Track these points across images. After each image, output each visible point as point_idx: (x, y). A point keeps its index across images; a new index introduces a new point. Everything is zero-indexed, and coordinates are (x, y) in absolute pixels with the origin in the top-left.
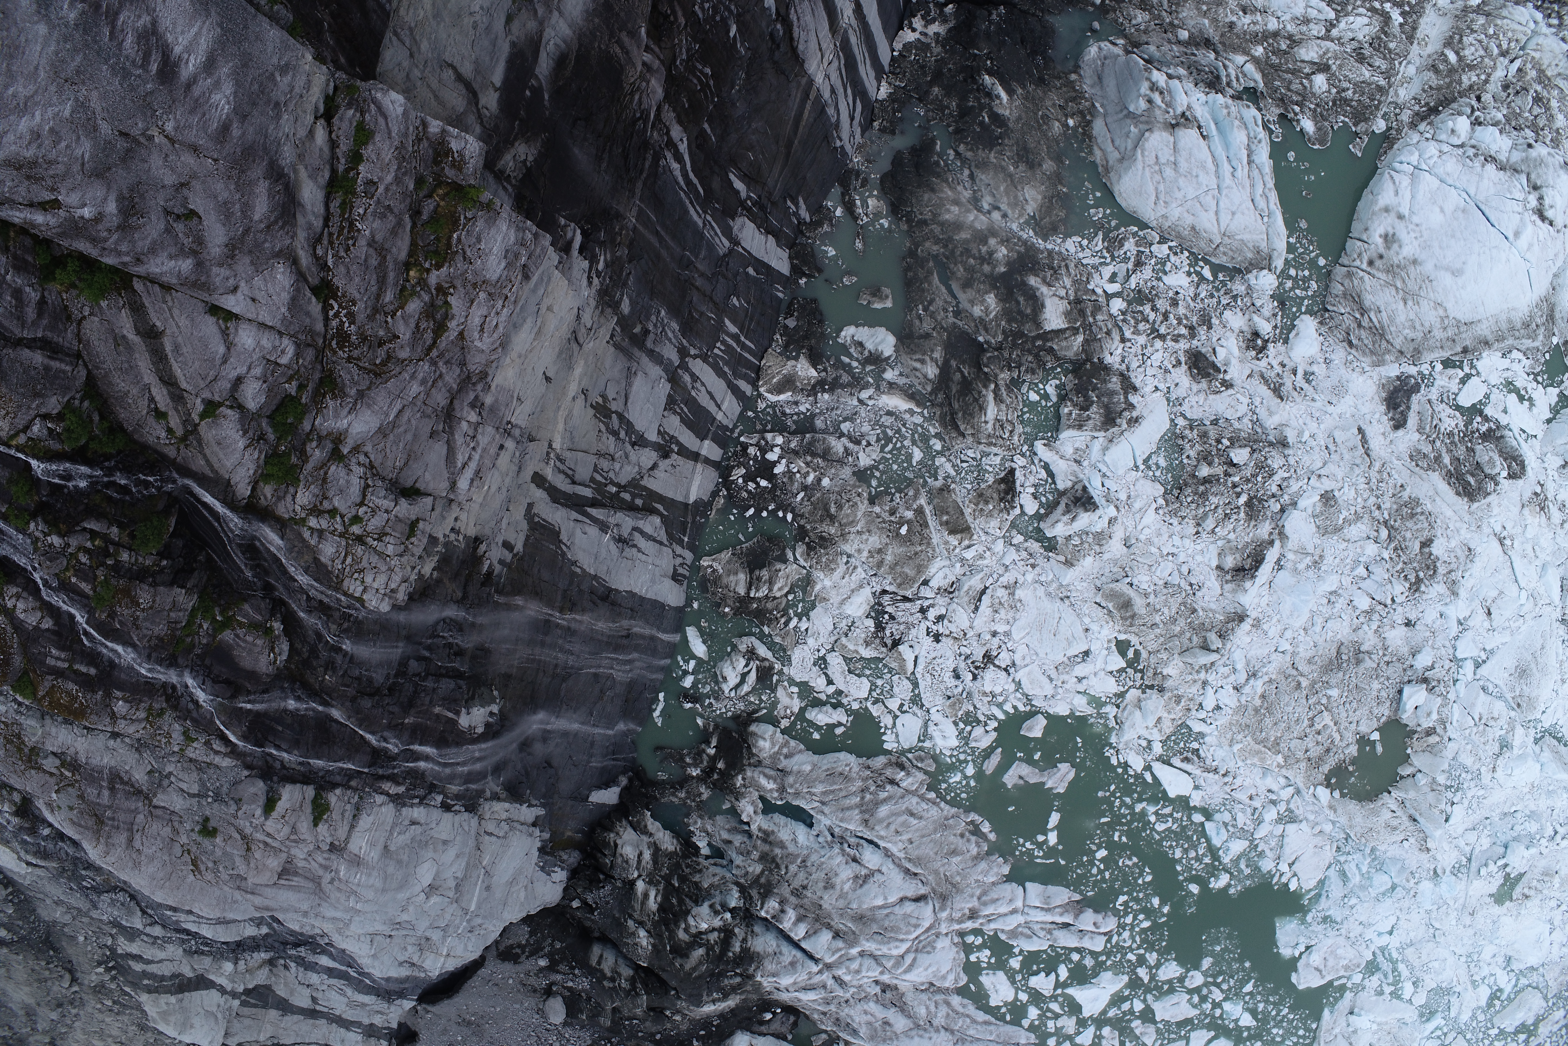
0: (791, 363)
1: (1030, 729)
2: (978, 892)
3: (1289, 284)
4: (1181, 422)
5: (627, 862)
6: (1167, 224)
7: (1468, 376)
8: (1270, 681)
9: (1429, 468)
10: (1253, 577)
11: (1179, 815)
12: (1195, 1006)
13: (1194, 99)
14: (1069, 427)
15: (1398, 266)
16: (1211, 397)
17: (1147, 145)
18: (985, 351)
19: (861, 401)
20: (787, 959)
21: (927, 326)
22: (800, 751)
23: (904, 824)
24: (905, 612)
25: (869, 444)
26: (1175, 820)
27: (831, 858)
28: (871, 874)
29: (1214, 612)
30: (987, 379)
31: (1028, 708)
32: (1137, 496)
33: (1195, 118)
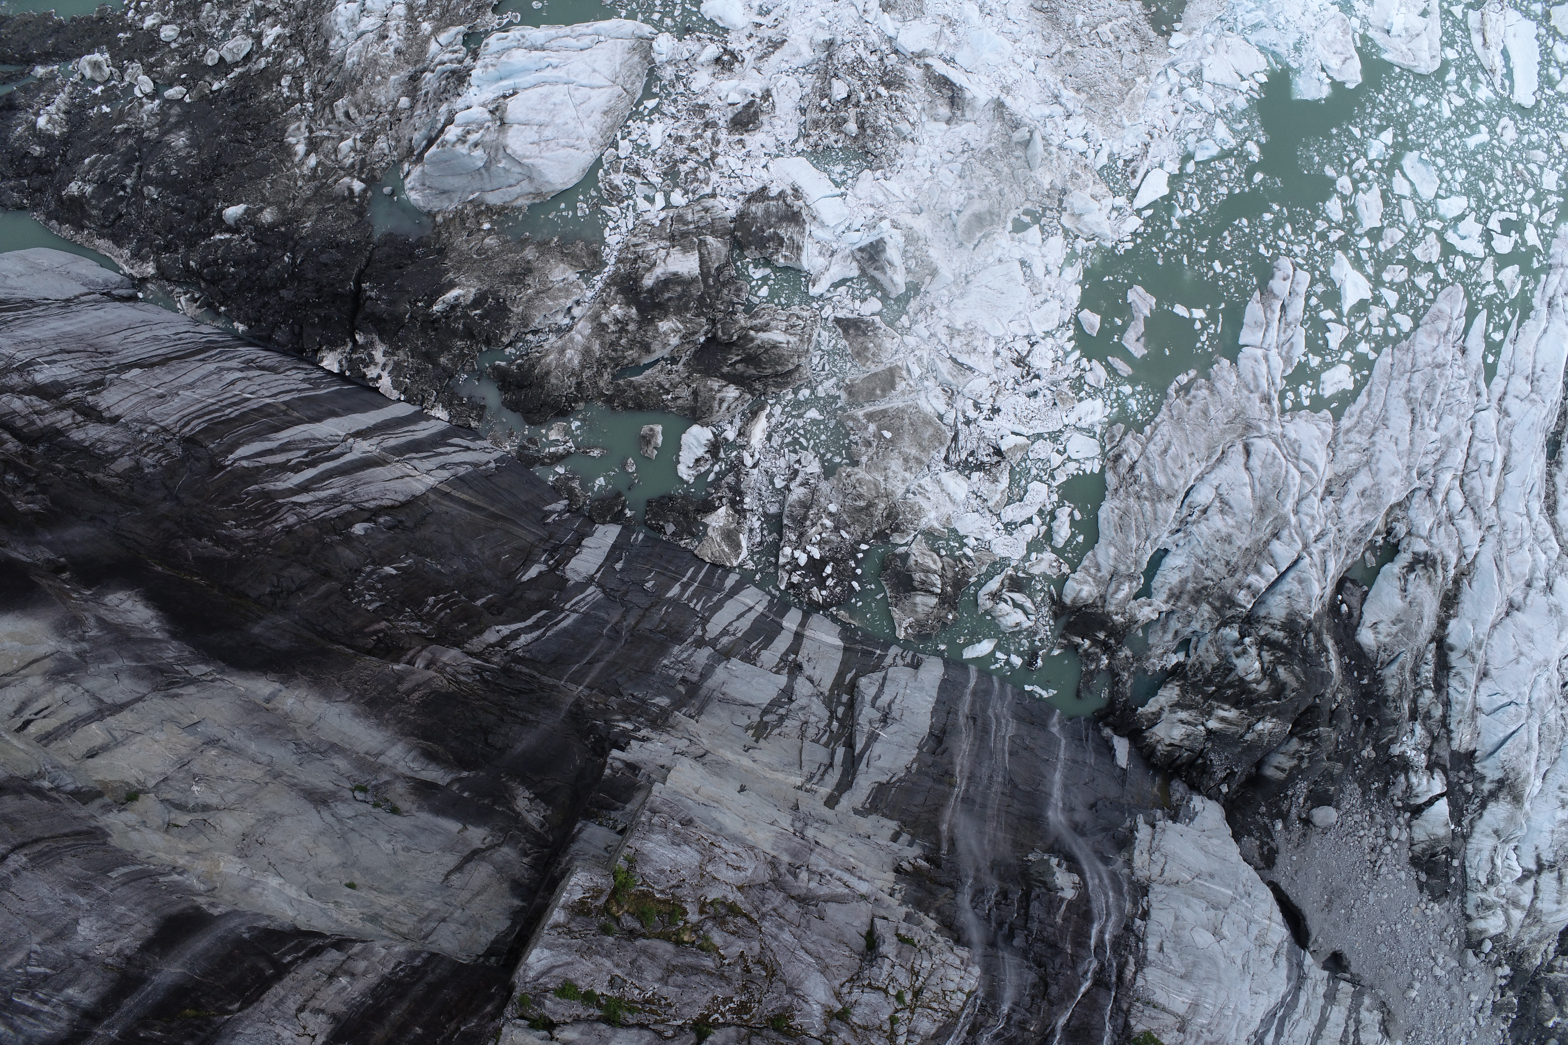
0: (710, 532)
1: (1092, 327)
2: (1246, 392)
5: (1188, 736)
6: (599, 139)
8: (1063, 81)
10: (961, 89)
12: (1370, 187)
13: (474, 99)
14: (798, 259)
16: (777, 112)
17: (520, 152)
18: (714, 337)
19: (755, 466)
20: (1296, 587)
21: (685, 392)
22: (1094, 556)
23: (1175, 459)
24: (968, 440)
25: (799, 461)
27: (1200, 535)
28: (1219, 496)
29: (991, 132)
30: (745, 338)
31: (1071, 326)
32: (872, 197)
33: (495, 100)
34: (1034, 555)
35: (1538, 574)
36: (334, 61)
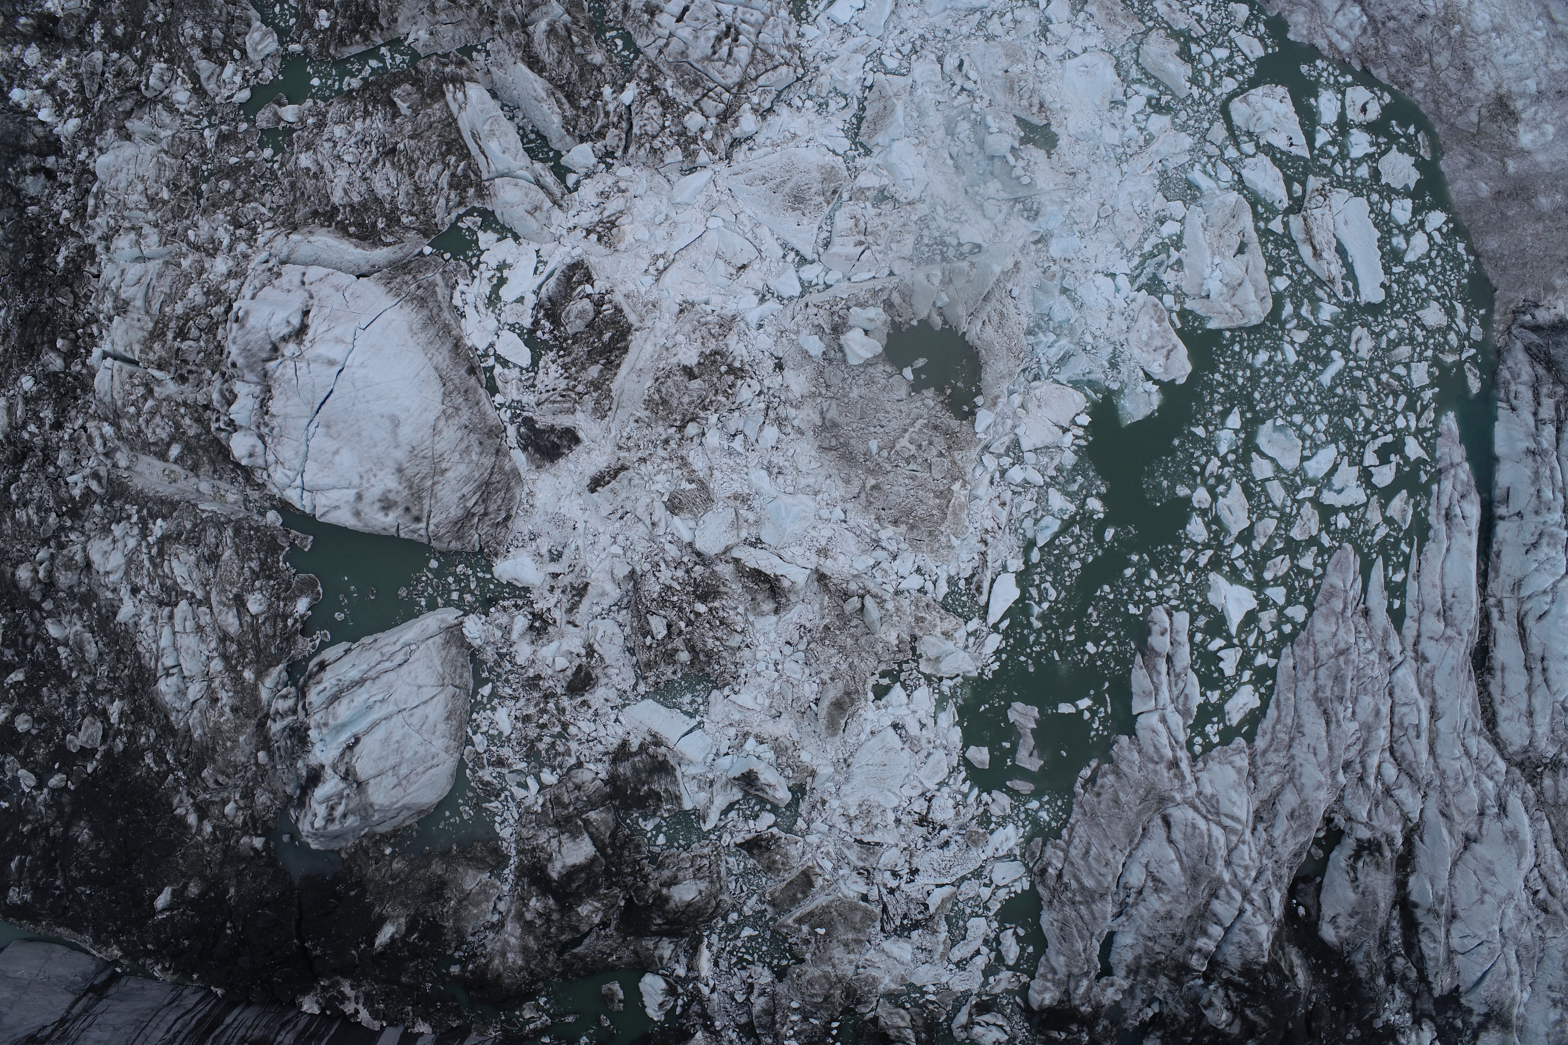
1: (983, 763)
2: (1150, 767)
3: (468, 597)
4: (642, 688)
6: (453, 744)
7: (498, 358)
8: (878, 519)
9: (609, 396)
10: (776, 578)
11: (1037, 577)
12: (1229, 486)
14: (681, 806)
15: (411, 488)
16: (608, 662)
17: (386, 802)
18: (632, 900)
19: (713, 991)
20: (1244, 938)
21: (625, 953)
22: (1047, 960)
23: (1097, 860)
24: (897, 906)
25: (750, 977)
26: (1043, 580)
27: (1142, 917)
28: (1151, 875)
29: (822, 607)
30: (660, 897)
31: (962, 768)
32: (727, 716)
33: (342, 755)
34: (991, 979)
35: (1488, 803)
36: (181, 733)
